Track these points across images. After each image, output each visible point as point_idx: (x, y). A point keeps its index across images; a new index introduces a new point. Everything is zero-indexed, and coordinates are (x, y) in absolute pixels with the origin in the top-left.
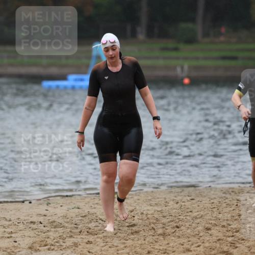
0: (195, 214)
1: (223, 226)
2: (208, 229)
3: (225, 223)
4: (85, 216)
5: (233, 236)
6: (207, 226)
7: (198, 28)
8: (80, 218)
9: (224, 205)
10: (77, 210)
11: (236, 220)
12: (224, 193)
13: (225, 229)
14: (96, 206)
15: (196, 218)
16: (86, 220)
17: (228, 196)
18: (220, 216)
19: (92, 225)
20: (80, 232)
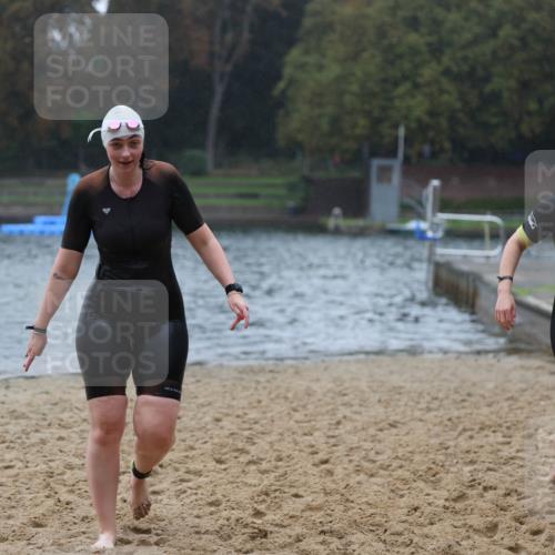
0: (201, 401)
1: (238, 416)
2: (218, 420)
3: (240, 413)
4: (56, 404)
5: (250, 429)
6: (218, 416)
7: (209, 156)
8: (49, 406)
9: (240, 388)
10: (45, 396)
11: (254, 407)
12: (240, 372)
13: (239, 420)
14: (72, 391)
15: (203, 406)
16: (57, 409)
17: (244, 376)
18: (235, 403)
19: (65, 416)
20: (49, 425)
